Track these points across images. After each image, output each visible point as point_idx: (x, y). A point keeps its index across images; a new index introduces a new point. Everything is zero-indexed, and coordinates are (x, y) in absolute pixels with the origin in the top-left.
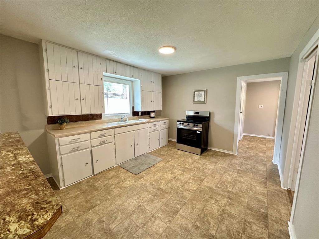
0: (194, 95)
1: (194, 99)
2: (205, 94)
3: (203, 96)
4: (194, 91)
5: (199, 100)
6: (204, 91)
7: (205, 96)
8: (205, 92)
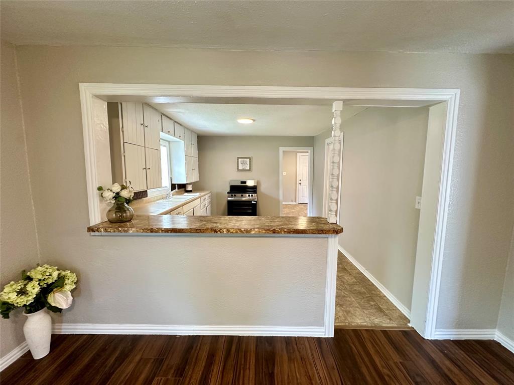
0: (238, 162)
1: (238, 166)
2: (250, 162)
3: (248, 163)
4: (238, 158)
5: (243, 167)
6: (250, 158)
7: (250, 164)
8: (250, 160)
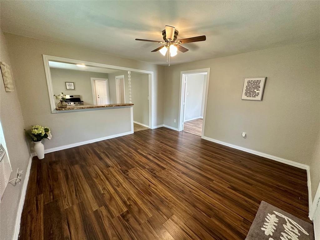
0: (66, 85)
1: (66, 87)
4: (66, 82)
5: (70, 88)
6: (73, 83)
7: (74, 86)
